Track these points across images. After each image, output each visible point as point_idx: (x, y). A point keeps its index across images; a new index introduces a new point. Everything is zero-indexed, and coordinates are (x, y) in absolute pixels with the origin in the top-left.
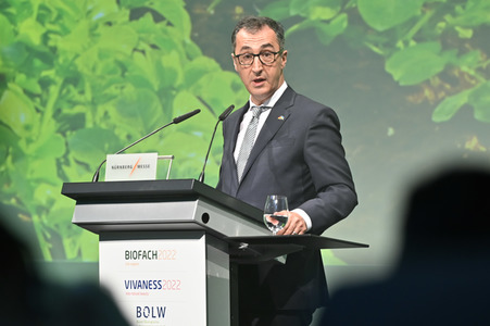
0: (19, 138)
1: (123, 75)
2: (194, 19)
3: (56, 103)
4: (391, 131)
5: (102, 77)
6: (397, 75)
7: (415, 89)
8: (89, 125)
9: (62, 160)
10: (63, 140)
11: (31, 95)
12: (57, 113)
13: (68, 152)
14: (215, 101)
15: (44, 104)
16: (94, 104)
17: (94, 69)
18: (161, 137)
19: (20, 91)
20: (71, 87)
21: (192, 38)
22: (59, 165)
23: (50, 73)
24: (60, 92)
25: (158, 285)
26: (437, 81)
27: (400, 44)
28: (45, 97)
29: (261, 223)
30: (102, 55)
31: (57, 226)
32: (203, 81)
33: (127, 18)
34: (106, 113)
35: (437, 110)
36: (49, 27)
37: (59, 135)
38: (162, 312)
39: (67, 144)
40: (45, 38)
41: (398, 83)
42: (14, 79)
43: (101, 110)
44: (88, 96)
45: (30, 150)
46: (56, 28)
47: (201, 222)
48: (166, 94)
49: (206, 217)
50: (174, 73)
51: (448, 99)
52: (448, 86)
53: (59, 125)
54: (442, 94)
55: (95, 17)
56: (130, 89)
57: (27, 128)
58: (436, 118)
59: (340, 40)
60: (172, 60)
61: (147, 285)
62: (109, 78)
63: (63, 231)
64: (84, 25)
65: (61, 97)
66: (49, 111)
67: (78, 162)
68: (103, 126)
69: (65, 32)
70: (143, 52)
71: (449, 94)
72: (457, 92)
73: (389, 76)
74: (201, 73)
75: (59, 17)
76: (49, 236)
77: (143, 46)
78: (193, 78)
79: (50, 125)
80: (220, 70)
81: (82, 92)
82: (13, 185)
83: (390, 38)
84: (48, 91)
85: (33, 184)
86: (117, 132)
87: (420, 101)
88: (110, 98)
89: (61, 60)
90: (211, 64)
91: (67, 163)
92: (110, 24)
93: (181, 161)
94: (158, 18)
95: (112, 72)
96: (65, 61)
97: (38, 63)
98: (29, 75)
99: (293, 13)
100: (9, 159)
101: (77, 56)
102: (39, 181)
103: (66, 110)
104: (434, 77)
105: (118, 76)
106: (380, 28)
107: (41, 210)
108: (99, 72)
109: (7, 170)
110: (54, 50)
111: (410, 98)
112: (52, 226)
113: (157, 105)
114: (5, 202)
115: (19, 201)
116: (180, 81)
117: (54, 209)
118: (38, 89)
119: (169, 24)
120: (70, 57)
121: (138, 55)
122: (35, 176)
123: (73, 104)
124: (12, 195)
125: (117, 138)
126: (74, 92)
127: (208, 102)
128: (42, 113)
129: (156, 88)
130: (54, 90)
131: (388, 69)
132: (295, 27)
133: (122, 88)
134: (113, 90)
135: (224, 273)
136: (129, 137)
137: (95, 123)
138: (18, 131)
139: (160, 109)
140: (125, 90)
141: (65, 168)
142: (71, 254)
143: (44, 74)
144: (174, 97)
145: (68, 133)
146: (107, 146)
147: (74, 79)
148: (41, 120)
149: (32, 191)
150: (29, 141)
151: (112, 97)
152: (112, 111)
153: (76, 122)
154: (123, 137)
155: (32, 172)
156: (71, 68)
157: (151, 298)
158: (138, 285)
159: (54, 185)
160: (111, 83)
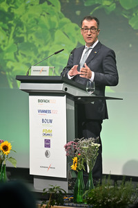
0: (1, 45)
1: (37, 24)
2: (62, 4)
3: (14, 33)
4: (130, 45)
5: (30, 24)
6: (133, 25)
8: (25, 41)
9: (16, 53)
10: (16, 46)
11: (5, 30)
12: (14, 36)
13: (18, 50)
14: (69, 34)
15: (10, 33)
16: (27, 34)
17: (27, 21)
18: (51, 46)
19: (1, 28)
20: (19, 27)
21: (61, 11)
22: (15, 55)
23: (11, 22)
24: (15, 29)
25: (50, 112)
27: (134, 14)
29: (85, 90)
30: (30, 16)
32: (65, 26)
33: (38, 3)
36: (11, 5)
37: (15, 44)
38: (51, 121)
39: (18, 48)
40: (9, 9)
41: (133, 28)
43: (29, 36)
44: (25, 30)
45: (5, 49)
46: (13, 6)
47: (65, 91)
48: (52, 31)
49: (66, 89)
50: (55, 24)
53: (15, 41)
55: (27, 2)
56: (39, 29)
57: (4, 41)
59: (113, 13)
60: (54, 19)
61: (46, 112)
62: (32, 24)
64: (23, 5)
65: (15, 31)
66: (11, 36)
67: (22, 54)
68: (30, 41)
69: (16, 7)
70: (44, 15)
73: (131, 26)
74: (65, 23)
75: (14, 2)
76: (12, 79)
77: (44, 13)
78: (62, 25)
79: (12, 41)
80: (71, 23)
81: (23, 29)
83: (130, 12)
84: (11, 29)
85: (6, 61)
86: (35, 44)
88: (33, 31)
89: (15, 18)
90: (68, 20)
91: (18, 54)
92: (32, 5)
94: (49, 3)
96: (17, 18)
97: (7, 18)
98: (4, 23)
99: (96, 3)
101: (21, 16)
102: (8, 60)
103: (17, 36)
105: (35, 24)
106: (127, 8)
107: (10, 70)
108: (29, 22)
110: (13, 14)
112: (13, 76)
113: (49, 34)
116: (57, 26)
117: (14, 70)
118: (7, 28)
119: (53, 6)
120: (19, 16)
121: (42, 16)
122: (7, 58)
123: (20, 33)
125: (35, 46)
126: (20, 29)
127: (67, 34)
128: (9, 36)
129: (49, 27)
130: (13, 28)
131: (130, 23)
132: (97, 8)
133: (37, 28)
134: (34, 29)
135: (73, 108)
136: (39, 46)
137: (27, 40)
139: (50, 36)
141: (17, 56)
143: (10, 22)
144: (55, 32)
145: (18, 44)
146: (32, 49)
147: (20, 24)
148: (9, 39)
149: (5, 64)
150: (4, 46)
152: (34, 37)
153: (21, 40)
154: (37, 46)
156: (19, 21)
157: (47, 116)
158: (43, 111)
159: (13, 61)
160: (33, 26)
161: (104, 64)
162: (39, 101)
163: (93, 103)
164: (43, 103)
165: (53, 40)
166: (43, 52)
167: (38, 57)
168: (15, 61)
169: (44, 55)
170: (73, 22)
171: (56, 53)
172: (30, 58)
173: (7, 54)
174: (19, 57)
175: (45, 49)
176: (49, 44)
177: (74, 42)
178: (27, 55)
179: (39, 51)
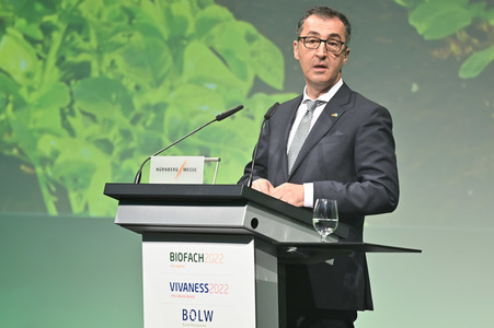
0: (20, 86)
1: (130, 23)
3: (60, 50)
4: (415, 88)
5: (107, 24)
6: (421, 28)
7: (441, 44)
8: (95, 74)
9: (67, 110)
10: (67, 89)
11: (32, 41)
12: (61, 60)
13: (72, 102)
14: (228, 52)
15: (46, 50)
16: (99, 52)
17: (99, 15)
18: (172, 88)
19: (20, 36)
20: (75, 34)
22: (63, 115)
23: (52, 19)
24: (64, 38)
25: (204, 288)
26: (464, 36)
28: (47, 43)
29: (309, 225)
31: (62, 178)
32: (215, 30)
34: (113, 63)
35: (465, 65)
37: (63, 84)
38: (209, 316)
39: (71, 94)
41: (422, 37)
42: (13, 24)
43: (107, 59)
44: (94, 43)
45: (32, 99)
47: (251, 228)
48: (177, 43)
49: (255, 223)
50: (184, 23)
51: (476, 55)
52: (475, 41)
53: (62, 73)
54: (470, 49)
56: (137, 38)
57: (29, 75)
58: (463, 75)
60: (182, 8)
61: (193, 288)
62: (116, 25)
63: (69, 185)
65: (64, 44)
66: (52, 58)
67: (84, 113)
68: (110, 75)
71: (477, 49)
72: (486, 47)
73: (414, 30)
74: (214, 22)
76: (53, 189)
78: (205, 27)
79: (53, 74)
80: (233, 20)
81: (87, 40)
82: (14, 135)
84: (50, 37)
85: (35, 134)
86: (124, 82)
87: (445, 56)
89: (64, 5)
90: (223, 12)
91: (72, 113)
93: (193, 114)
95: (119, 19)
96: (68, 6)
97: (39, 7)
98: (30, 20)
100: (10, 107)
102: (42, 131)
103: (70, 58)
104: (460, 32)
105: (124, 23)
107: (44, 161)
108: (104, 19)
109: (7, 119)
111: (436, 53)
112: (57, 178)
113: (167, 55)
114: (7, 152)
115: (21, 151)
116: (191, 30)
117: (59, 160)
118: (39, 35)
120: (74, 2)
122: (39, 125)
123: (78, 51)
124: (14, 145)
125: (124, 89)
126: (78, 40)
127: (221, 53)
128: (45, 61)
129: (166, 37)
130: (57, 37)
131: (411, 22)
133: (130, 36)
134: (119, 38)
135: (272, 277)
136: (138, 88)
137: (101, 73)
138: (18, 78)
139: (170, 59)
140: (132, 39)
141: (69, 118)
142: (77, 208)
143: (46, 19)
144: (184, 47)
145: (73, 82)
146: (114, 96)
147: (77, 25)
148: (44, 68)
149: (35, 142)
150: (31, 89)
151: (119, 46)
152: (119, 61)
153: (81, 71)
154: (131, 87)
155: (35, 122)
156: (75, 14)
157: (198, 302)
158: (185, 287)
159: (58, 136)
160: (117, 31)
161: (357, 148)
162: (173, 257)
163: (331, 262)
164: (186, 263)
165: (180, 70)
166: (147, 107)
167: (134, 121)
168: (64, 132)
169: (152, 115)
170: (238, 17)
171: (219, 118)
172: (109, 123)
173: (39, 114)
174: (77, 122)
175: (154, 97)
176: (167, 83)
177: (244, 77)
178: (99, 117)
179: (138, 103)
